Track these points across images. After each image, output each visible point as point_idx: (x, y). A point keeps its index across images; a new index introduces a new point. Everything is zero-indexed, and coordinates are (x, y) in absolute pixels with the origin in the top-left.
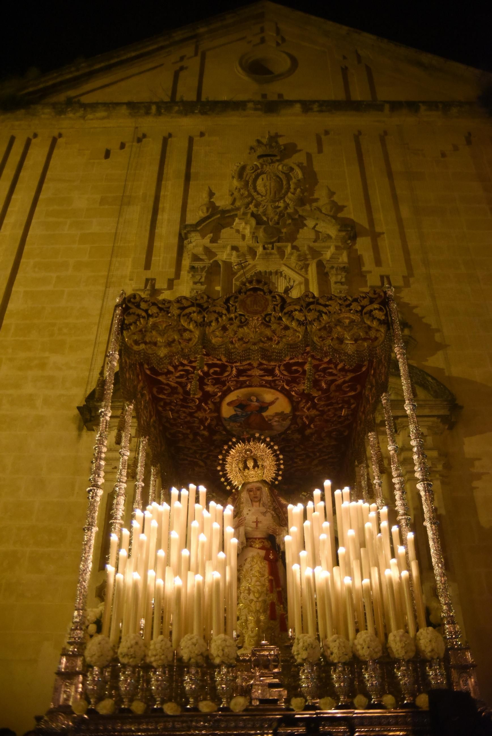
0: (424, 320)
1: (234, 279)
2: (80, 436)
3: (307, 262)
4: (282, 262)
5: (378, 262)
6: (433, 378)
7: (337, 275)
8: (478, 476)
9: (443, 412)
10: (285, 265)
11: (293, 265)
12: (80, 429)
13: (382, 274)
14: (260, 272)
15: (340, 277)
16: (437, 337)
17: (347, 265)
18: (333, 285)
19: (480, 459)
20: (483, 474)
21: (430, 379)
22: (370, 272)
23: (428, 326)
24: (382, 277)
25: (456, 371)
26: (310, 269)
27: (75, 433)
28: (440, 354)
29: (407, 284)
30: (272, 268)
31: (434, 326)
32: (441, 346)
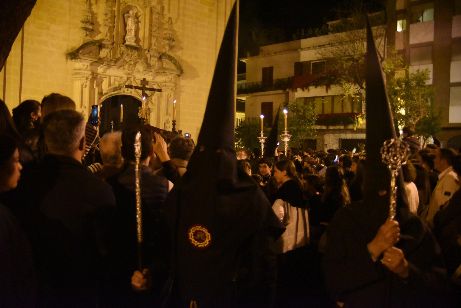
0: (179, 38)
1: (120, 7)
2: (67, 61)
3: (146, 5)
4: (138, 3)
5: (169, 11)
6: (178, 63)
7: (156, 15)
8: (183, 92)
9: (179, 74)
10: (138, 4)
11: (142, 5)
12: (67, 58)
13: (170, 17)
14: (129, 5)
15: (156, 16)
16: (181, 45)
17: (159, 11)
18: (154, 19)
19: (184, 87)
20: (184, 91)
21: (177, 63)
22: (166, 15)
23: (179, 40)
24: (169, 18)
25: (184, 58)
26: (147, 9)
27: (65, 59)
28: (181, 51)
29: (176, 22)
30: (134, 5)
31: (181, 41)
32: (181, 48)
